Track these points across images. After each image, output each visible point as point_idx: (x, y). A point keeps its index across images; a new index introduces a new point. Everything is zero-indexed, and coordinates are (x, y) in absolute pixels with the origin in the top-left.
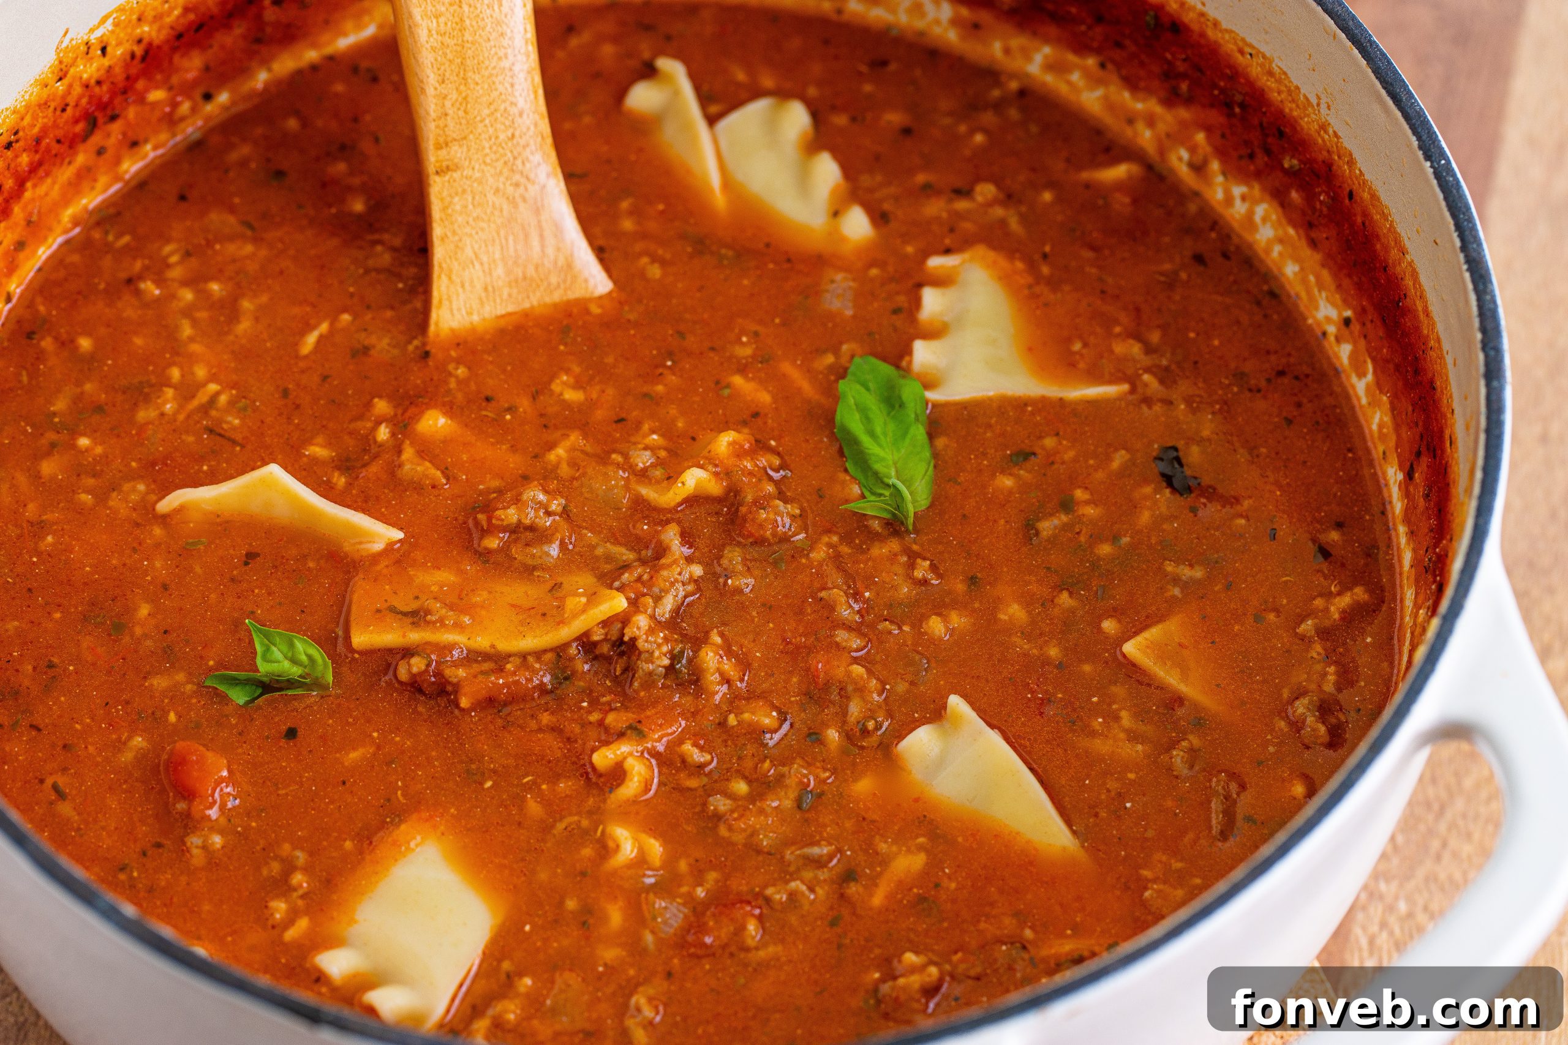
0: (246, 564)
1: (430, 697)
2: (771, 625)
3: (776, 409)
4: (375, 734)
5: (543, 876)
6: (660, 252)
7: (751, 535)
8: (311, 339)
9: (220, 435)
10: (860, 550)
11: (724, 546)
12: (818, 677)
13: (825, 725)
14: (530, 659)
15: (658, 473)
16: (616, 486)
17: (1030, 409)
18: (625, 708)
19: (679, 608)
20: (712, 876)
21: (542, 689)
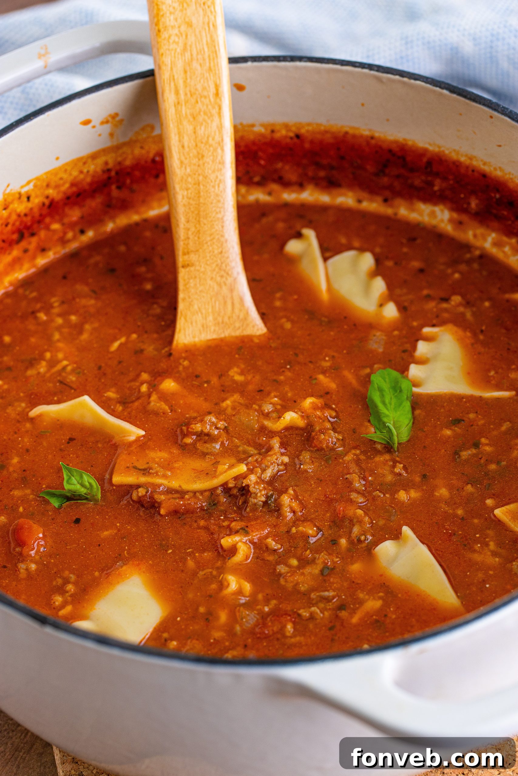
0: (68, 443)
1: (147, 509)
2: (320, 488)
3: (338, 391)
4: (118, 524)
5: (190, 596)
6: (292, 317)
7: (316, 446)
8: (116, 345)
9: (65, 384)
10: (369, 458)
11: (302, 451)
12: (340, 514)
13: (340, 537)
14: (198, 494)
15: (274, 415)
16: (253, 419)
17: (464, 400)
18: (241, 520)
19: (275, 477)
20: (274, 602)
21: (202, 508)
